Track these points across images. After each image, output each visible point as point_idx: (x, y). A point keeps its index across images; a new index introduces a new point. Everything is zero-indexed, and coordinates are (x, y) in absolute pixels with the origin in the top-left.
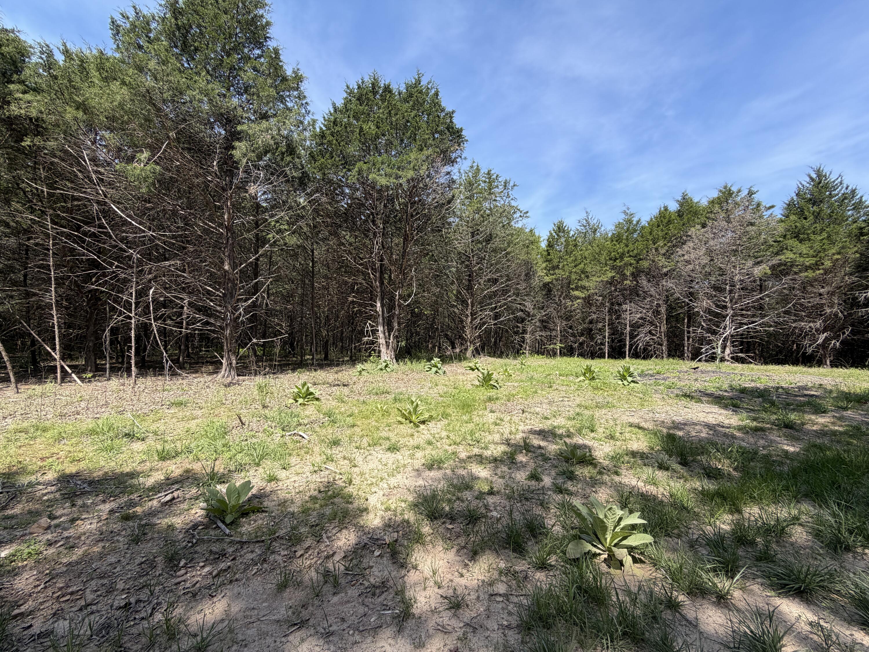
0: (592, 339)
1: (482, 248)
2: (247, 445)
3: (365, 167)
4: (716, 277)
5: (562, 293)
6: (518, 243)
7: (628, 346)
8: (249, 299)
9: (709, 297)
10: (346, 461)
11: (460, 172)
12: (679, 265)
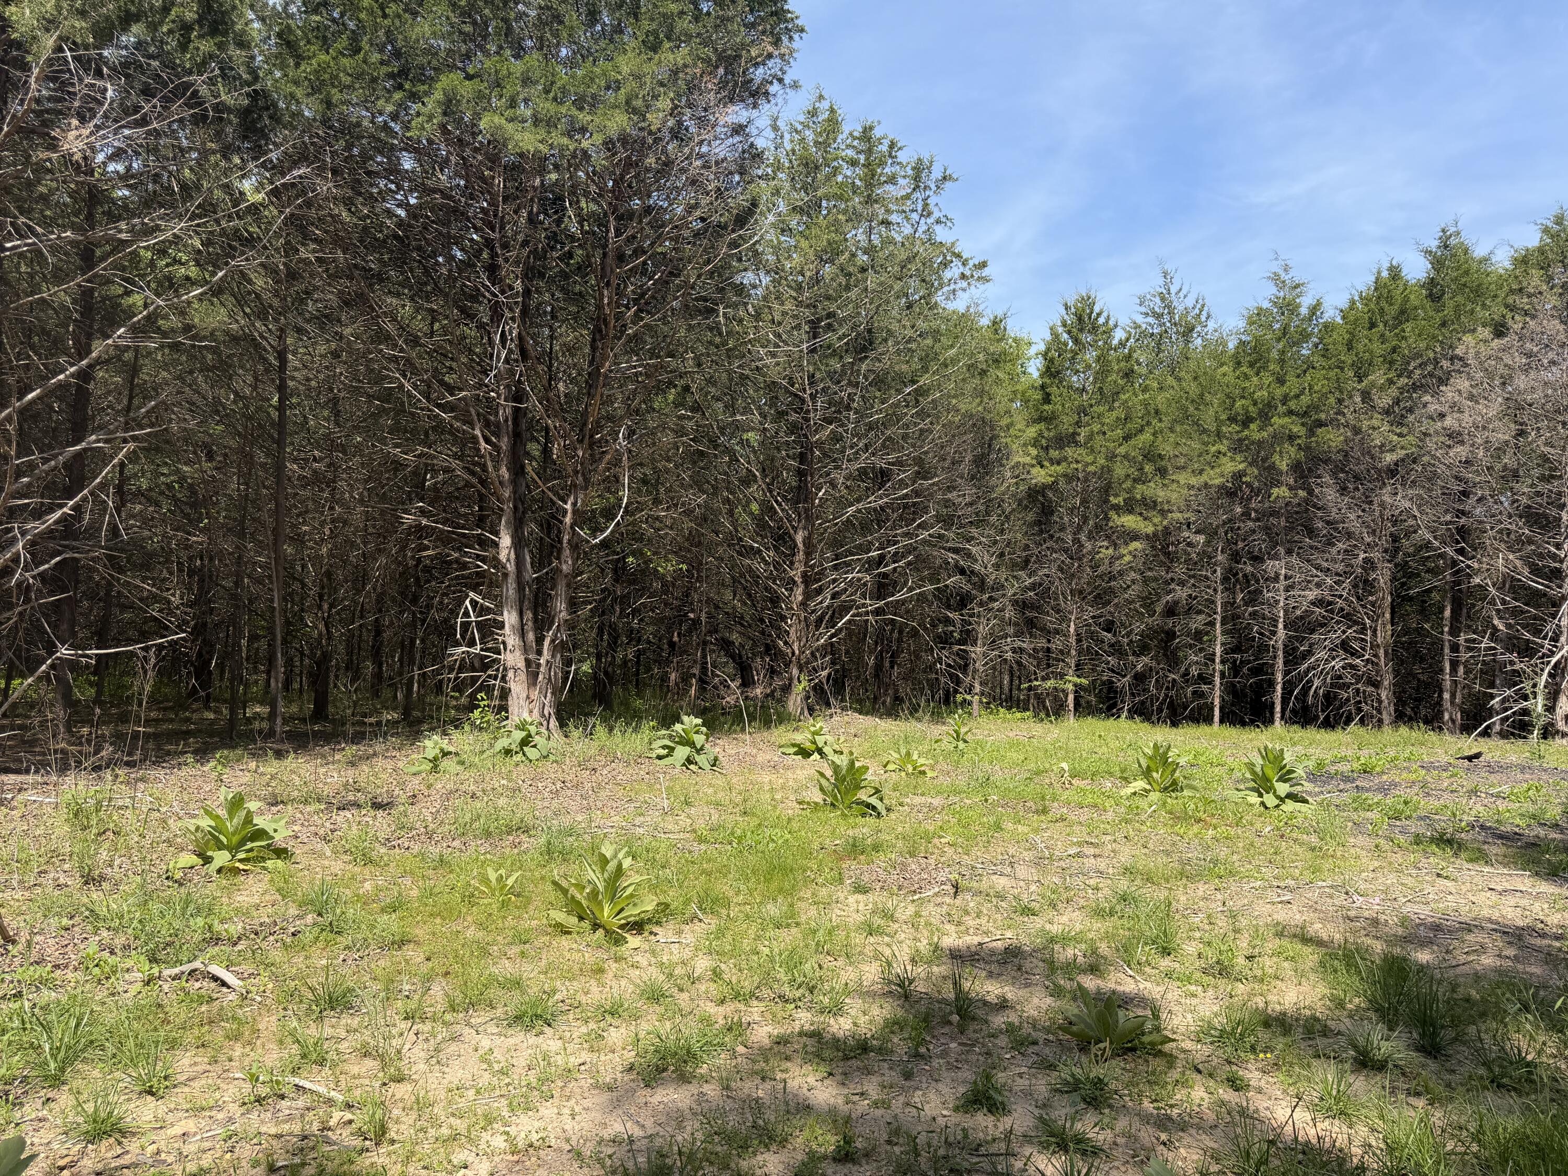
0: (1173, 660)
1: (843, 372)
2: (20, 1013)
3: (467, 89)
4: (1532, 485)
5: (1085, 519)
6: (954, 361)
7: (1279, 688)
8: (51, 510)
9: (1516, 544)
10: (369, 1063)
11: (775, 128)
12: (1430, 444)
